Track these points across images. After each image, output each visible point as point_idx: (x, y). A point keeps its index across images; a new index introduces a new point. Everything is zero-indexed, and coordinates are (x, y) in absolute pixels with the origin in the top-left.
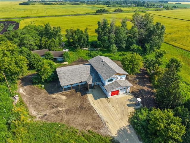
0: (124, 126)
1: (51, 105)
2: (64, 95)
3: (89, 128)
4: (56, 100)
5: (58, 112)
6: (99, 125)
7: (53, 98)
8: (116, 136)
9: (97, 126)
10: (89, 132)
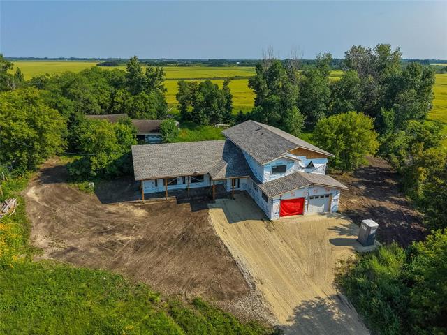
0: (319, 298)
1: (98, 228)
2: (142, 207)
3: (199, 293)
4: (116, 217)
5: (113, 244)
6: (233, 288)
7: (110, 212)
8: (291, 324)
9: (225, 289)
10: (194, 303)
